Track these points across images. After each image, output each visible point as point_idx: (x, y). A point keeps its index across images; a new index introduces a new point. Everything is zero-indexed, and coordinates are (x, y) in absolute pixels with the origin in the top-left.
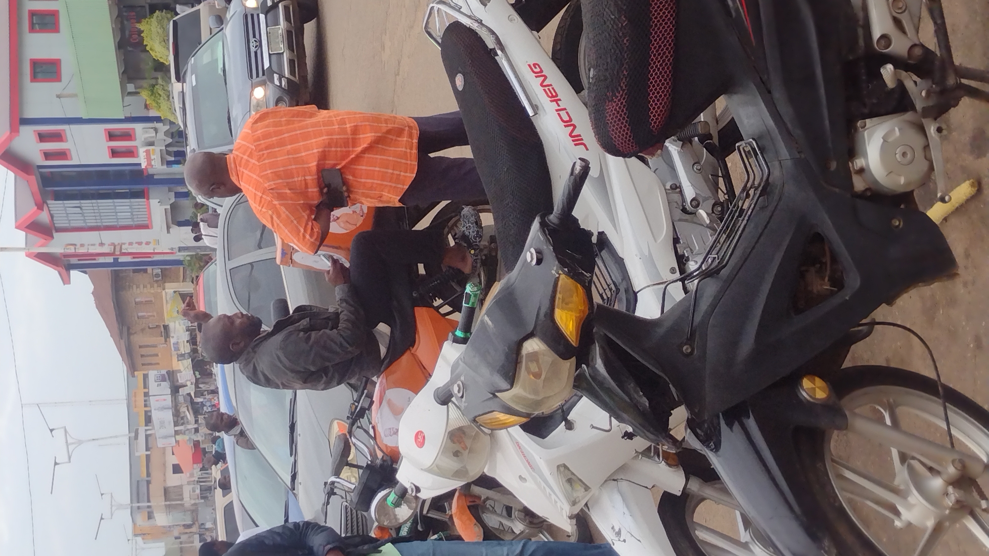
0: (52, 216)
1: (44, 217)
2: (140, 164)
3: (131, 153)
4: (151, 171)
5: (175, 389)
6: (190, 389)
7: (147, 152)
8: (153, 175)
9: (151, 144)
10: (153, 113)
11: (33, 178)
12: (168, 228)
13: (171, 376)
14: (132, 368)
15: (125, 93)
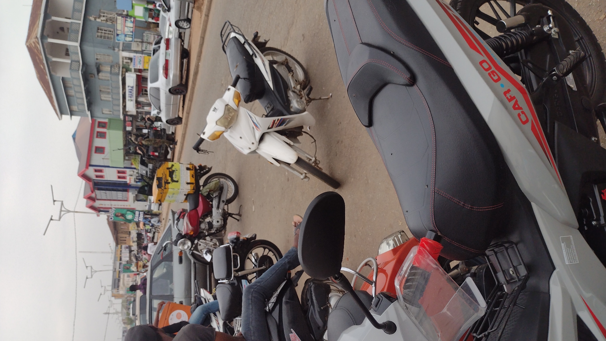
0: (96, 195)
1: (93, 195)
2: (126, 182)
3: (124, 178)
4: (131, 184)
5: (131, 251)
6: (135, 252)
7: (130, 178)
8: (131, 185)
9: (131, 176)
10: (133, 166)
11: (91, 183)
12: (134, 201)
13: (129, 247)
14: (117, 244)
15: (124, 159)
